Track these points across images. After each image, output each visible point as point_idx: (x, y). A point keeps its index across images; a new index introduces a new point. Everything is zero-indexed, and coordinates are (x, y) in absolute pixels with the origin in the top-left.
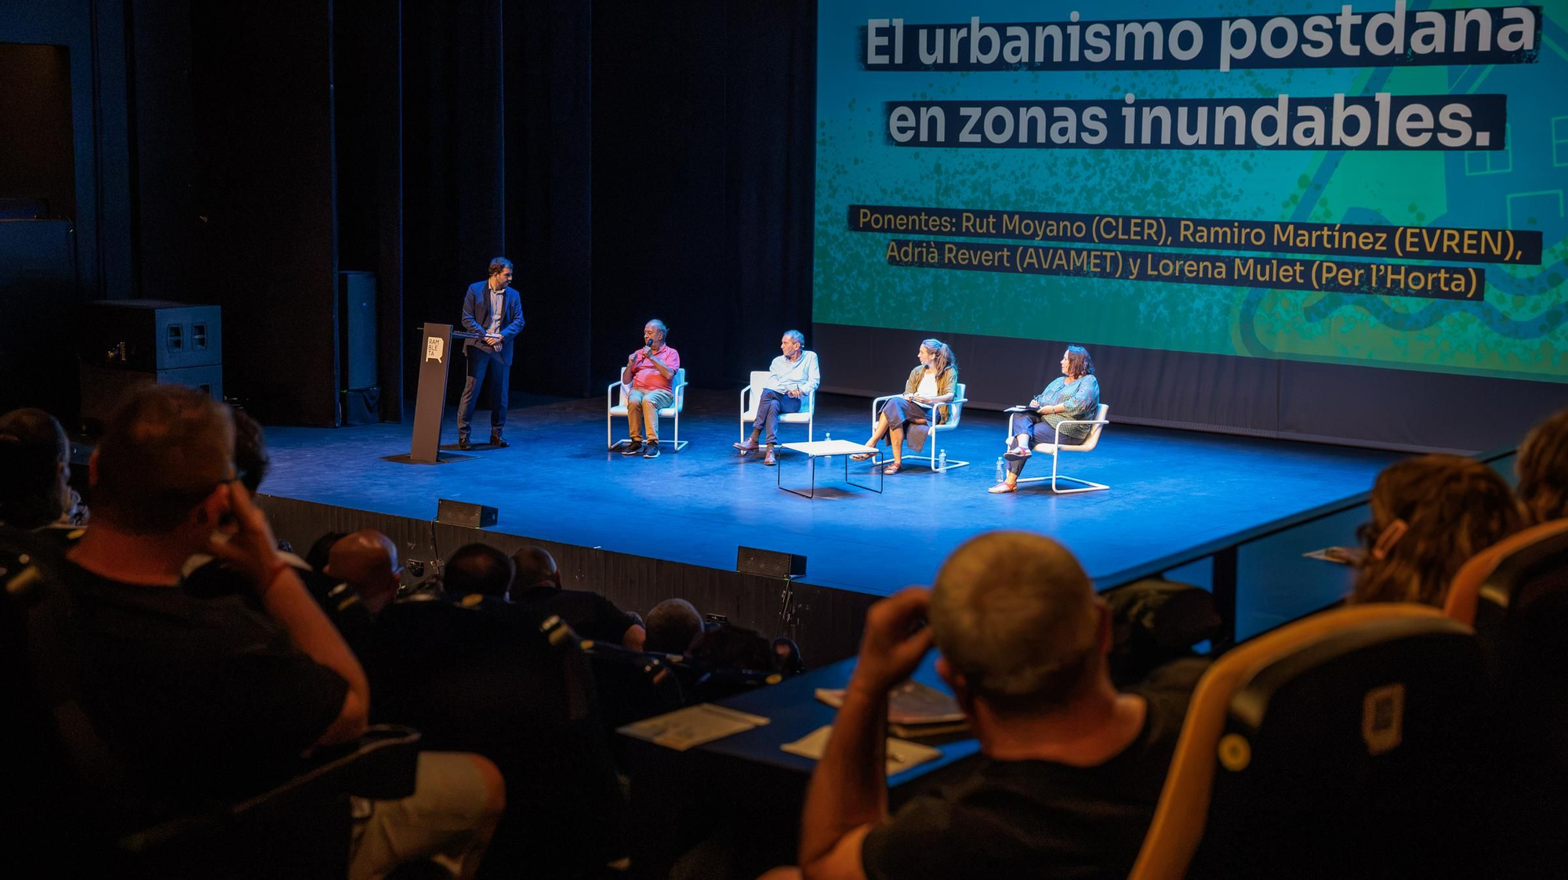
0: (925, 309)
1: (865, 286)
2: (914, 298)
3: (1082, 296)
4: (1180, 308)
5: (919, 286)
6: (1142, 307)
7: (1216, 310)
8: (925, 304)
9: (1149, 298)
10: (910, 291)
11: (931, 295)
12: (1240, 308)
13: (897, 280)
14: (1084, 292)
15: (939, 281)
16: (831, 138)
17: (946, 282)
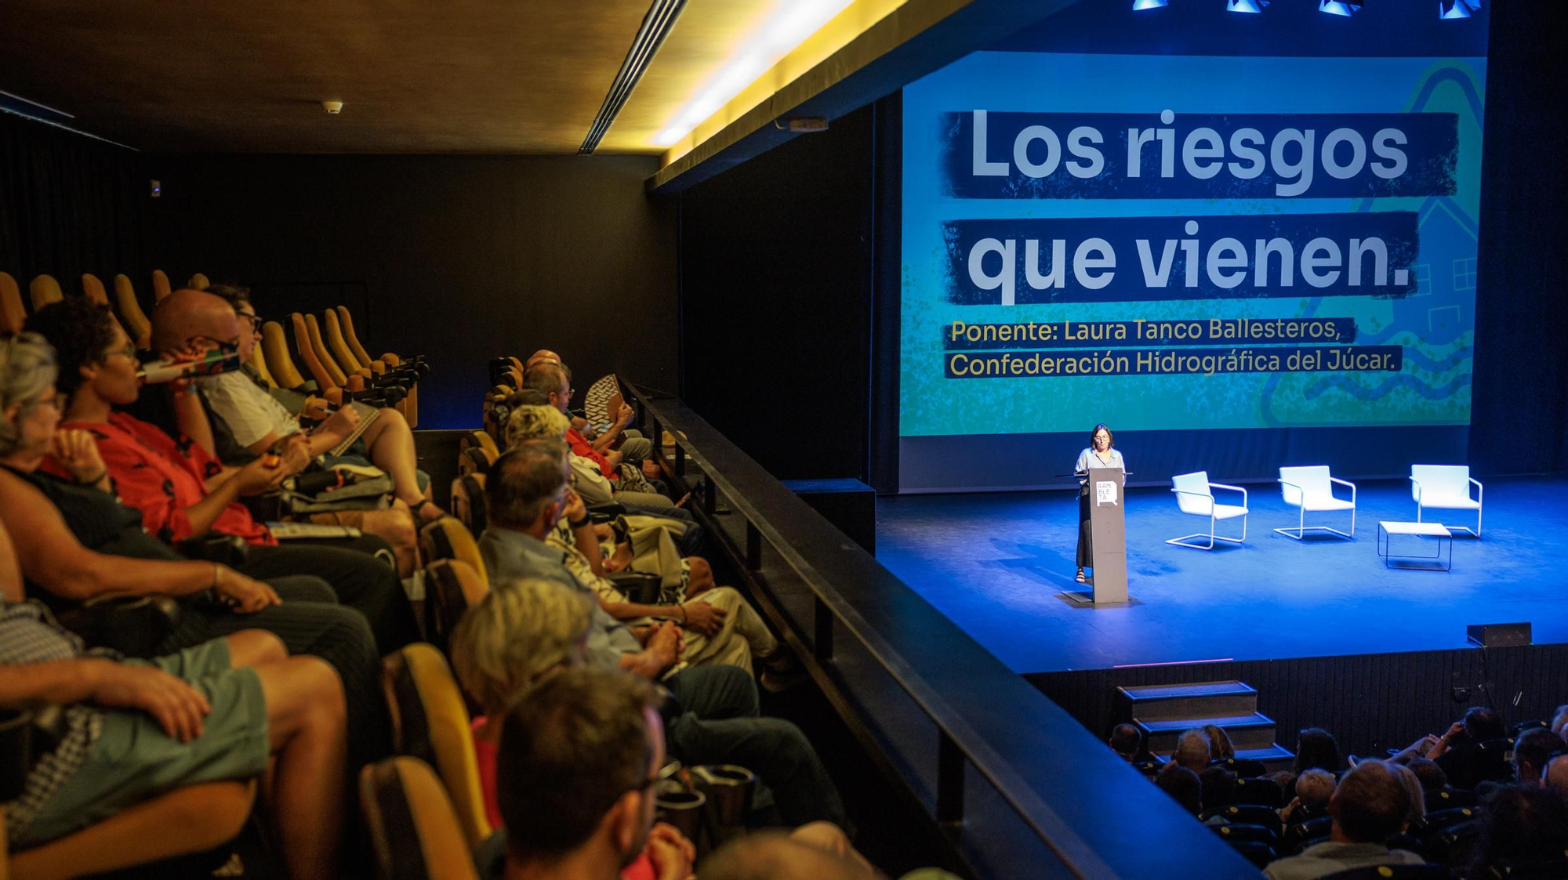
0: (1006, 416)
1: (949, 402)
2: (996, 408)
3: (1141, 395)
4: (1217, 398)
5: (1001, 398)
6: (1189, 399)
7: (1244, 397)
8: (1006, 412)
9: (1194, 392)
10: (993, 402)
11: (1012, 404)
12: (1261, 394)
13: (980, 395)
14: (1143, 392)
15: (1020, 392)
16: (914, 280)
17: (1026, 393)
